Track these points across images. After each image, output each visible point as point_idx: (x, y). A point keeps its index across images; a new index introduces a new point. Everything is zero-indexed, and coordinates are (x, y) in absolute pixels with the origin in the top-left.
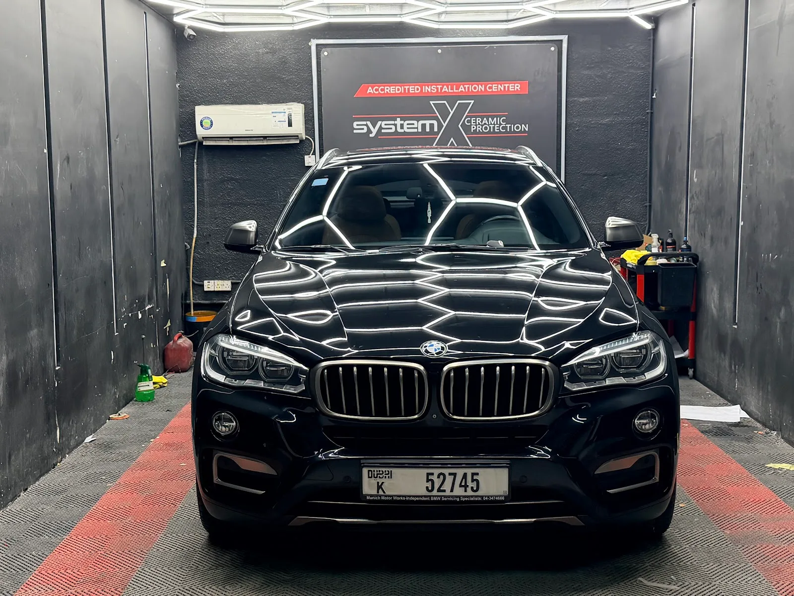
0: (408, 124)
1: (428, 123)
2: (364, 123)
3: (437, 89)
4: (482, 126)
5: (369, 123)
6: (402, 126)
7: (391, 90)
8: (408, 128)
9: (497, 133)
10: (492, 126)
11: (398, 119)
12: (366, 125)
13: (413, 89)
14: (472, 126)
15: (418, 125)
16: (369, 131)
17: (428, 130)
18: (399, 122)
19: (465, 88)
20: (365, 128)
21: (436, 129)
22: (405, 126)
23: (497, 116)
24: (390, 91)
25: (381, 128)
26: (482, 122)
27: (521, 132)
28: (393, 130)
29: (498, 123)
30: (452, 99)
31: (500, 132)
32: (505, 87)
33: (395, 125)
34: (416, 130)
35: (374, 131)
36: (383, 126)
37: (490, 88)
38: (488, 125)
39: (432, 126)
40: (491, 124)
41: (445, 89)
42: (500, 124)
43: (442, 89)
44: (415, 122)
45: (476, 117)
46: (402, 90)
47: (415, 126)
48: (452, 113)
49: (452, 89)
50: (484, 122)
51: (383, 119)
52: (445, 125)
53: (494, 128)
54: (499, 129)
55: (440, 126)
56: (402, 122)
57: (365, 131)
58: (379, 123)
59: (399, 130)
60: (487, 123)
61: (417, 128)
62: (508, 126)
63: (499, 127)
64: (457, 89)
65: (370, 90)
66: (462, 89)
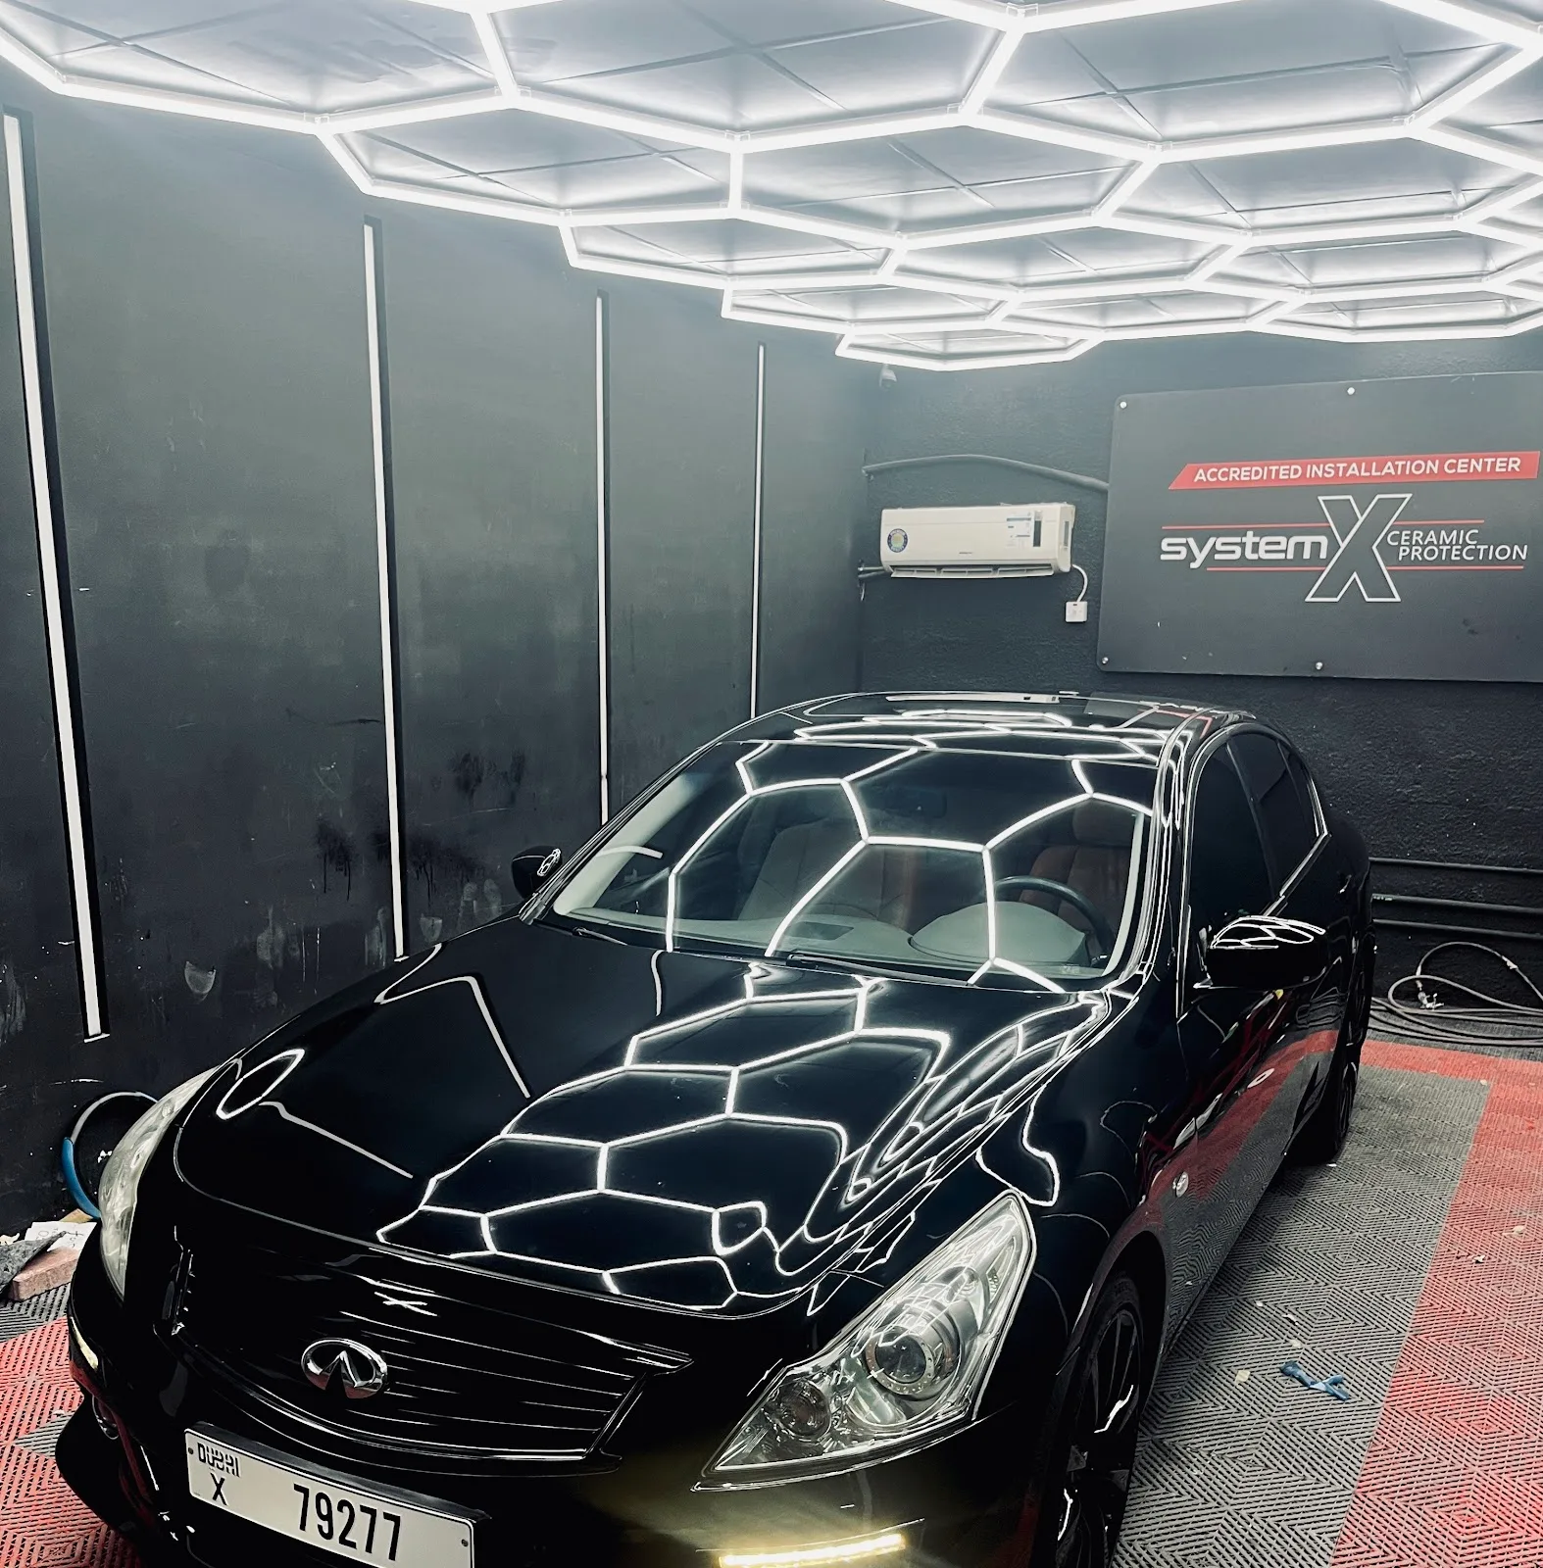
0: (1268, 544)
1: (1308, 540)
2: (1183, 540)
3: (1337, 469)
4: (1424, 547)
5: (1192, 542)
6: (1256, 547)
7: (1243, 474)
8: (1267, 552)
9: (1455, 563)
10: (1445, 548)
11: (1250, 533)
12: (1187, 545)
13: (1287, 472)
14: (1402, 548)
15: (1287, 545)
16: (1191, 557)
17: (1307, 555)
18: (1250, 539)
19: (1396, 467)
20: (1184, 550)
21: (1323, 555)
22: (1262, 547)
23: (1459, 528)
24: (1239, 476)
25: (1214, 551)
26: (1423, 539)
27: (1509, 561)
28: (1237, 556)
29: (1461, 542)
30: (1364, 490)
32: (1485, 464)
33: (1243, 545)
34: (1282, 556)
35: (1200, 557)
36: (1219, 547)
37: (1453, 466)
38: (1438, 546)
39: (1316, 546)
40: (1444, 544)
41: (1353, 470)
42: (1465, 544)
43: (1346, 470)
44: (1283, 539)
45: (1412, 528)
46: (1263, 473)
47: (1282, 547)
48: (1361, 519)
49: (1368, 470)
50: (1428, 539)
51: (1218, 534)
52: (1343, 545)
53: (1449, 552)
55: (1333, 546)
56: (1257, 539)
57: (1182, 556)
58: (1211, 541)
59: (1249, 555)
60: (1436, 543)
61: (1285, 551)
62: (1482, 547)
63: (1461, 550)
64: (1380, 469)
65: (1200, 476)
66: (1389, 469)
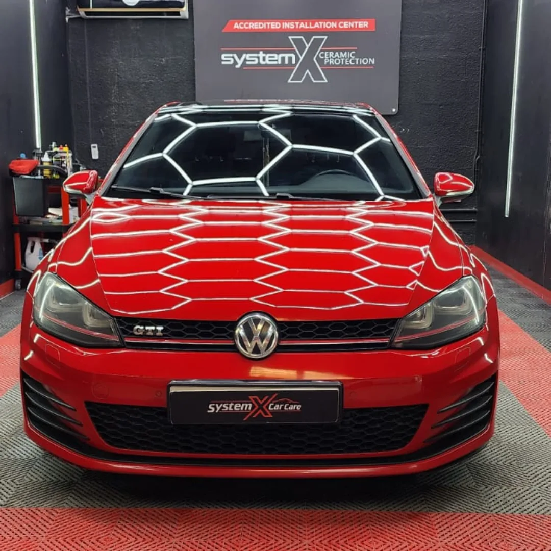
0: (270, 57)
1: (287, 56)
2: (231, 55)
3: (295, 25)
4: (334, 59)
5: (235, 55)
6: (264, 59)
7: (255, 26)
8: (270, 60)
9: (347, 66)
10: (343, 59)
11: (261, 52)
12: (233, 57)
13: (274, 25)
14: (326, 59)
15: (278, 58)
16: (235, 63)
17: (287, 62)
18: (261, 54)
19: (319, 25)
20: (232, 59)
21: (294, 62)
22: (267, 59)
23: (347, 51)
24: (254, 26)
25: (245, 60)
26: (334, 55)
27: (368, 65)
28: (256, 62)
29: (349, 57)
30: (308, 34)
31: (350, 65)
32: (354, 24)
33: (258, 58)
34: (276, 63)
35: (240, 62)
36: (248, 58)
37: (342, 25)
38: (340, 58)
39: (290, 58)
40: (342, 58)
41: (302, 25)
42: (350, 58)
43: (299, 25)
44: (276, 55)
45: (329, 51)
46: (264, 26)
47: (276, 58)
48: (308, 46)
49: (308, 25)
50: (336, 56)
51: (247, 52)
52: (301, 58)
53: (344, 61)
54: (349, 62)
55: (297, 59)
56: (264, 55)
57: (232, 62)
58: (244, 56)
59: (262, 62)
60: (339, 57)
61: (277, 60)
62: (357, 59)
63: (349, 60)
64: (313, 25)
65: (236, 26)
66: (316, 25)
